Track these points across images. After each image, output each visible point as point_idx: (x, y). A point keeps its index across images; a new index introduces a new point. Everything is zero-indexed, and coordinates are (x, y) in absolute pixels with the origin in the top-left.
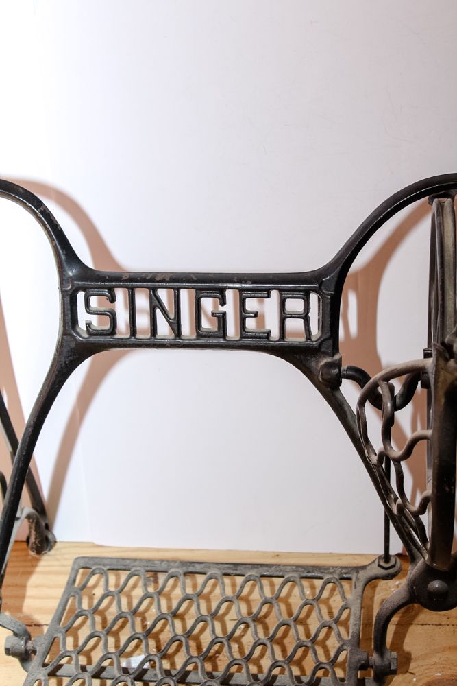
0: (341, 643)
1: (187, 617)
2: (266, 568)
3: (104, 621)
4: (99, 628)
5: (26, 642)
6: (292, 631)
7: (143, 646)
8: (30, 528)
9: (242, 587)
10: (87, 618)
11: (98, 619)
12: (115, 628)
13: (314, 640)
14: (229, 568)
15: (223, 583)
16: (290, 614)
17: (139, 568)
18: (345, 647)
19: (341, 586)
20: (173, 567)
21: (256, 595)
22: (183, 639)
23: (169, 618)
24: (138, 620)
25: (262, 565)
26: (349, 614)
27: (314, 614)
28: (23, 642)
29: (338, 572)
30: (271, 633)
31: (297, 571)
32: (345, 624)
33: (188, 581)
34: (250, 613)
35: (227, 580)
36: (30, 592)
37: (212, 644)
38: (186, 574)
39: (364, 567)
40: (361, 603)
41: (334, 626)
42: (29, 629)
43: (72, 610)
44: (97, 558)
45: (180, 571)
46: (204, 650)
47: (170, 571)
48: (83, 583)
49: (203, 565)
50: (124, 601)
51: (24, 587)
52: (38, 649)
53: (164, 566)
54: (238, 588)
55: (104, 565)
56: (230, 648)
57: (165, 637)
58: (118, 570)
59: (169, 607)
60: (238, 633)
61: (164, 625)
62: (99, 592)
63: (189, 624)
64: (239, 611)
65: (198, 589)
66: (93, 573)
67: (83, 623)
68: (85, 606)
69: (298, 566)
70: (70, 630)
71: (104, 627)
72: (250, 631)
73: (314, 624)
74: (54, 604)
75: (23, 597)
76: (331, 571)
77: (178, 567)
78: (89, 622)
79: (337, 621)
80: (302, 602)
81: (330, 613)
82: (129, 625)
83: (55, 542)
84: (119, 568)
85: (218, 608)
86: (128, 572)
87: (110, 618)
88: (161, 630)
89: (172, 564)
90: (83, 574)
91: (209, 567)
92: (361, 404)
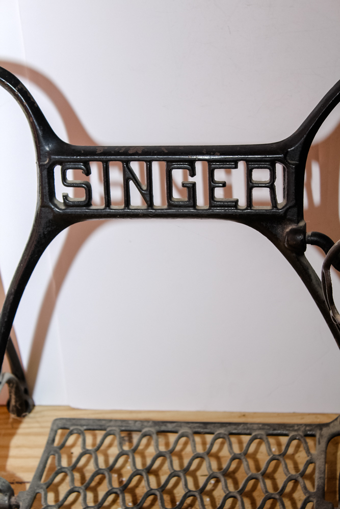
0: (307, 495)
1: (160, 473)
2: (234, 427)
3: (83, 478)
4: (78, 484)
5: (10, 498)
6: (260, 486)
7: (120, 500)
8: (10, 392)
9: (212, 444)
10: (66, 475)
11: (77, 476)
12: (93, 484)
13: (282, 493)
14: (199, 427)
15: (194, 441)
16: (258, 468)
17: (114, 428)
18: (311, 499)
19: (306, 443)
20: (146, 427)
21: (225, 453)
22: (158, 493)
23: (144, 474)
24: (115, 476)
25: (230, 424)
26: (314, 469)
27: (281, 469)
28: (6, 498)
29: (302, 429)
30: (241, 486)
31: (263, 429)
32: (311, 477)
33: (162, 440)
34: (220, 468)
35: (198, 439)
36: (13, 452)
37: (185, 497)
38: (160, 432)
39: (327, 425)
40: (326, 458)
41: (300, 479)
42: (13, 486)
43: (51, 469)
44: (74, 419)
45: (153, 430)
46: (178, 503)
47: (144, 430)
48: (62, 442)
49: (174, 424)
50: (101, 459)
51: (7, 447)
52: (21, 504)
53: (138, 425)
54: (208, 446)
55: (82, 425)
56: (202, 501)
57: (141, 491)
58: (94, 430)
59: (144, 464)
60: (209, 487)
61: (140, 481)
62: (77, 451)
63: (163, 479)
64: (210, 466)
65: (171, 447)
66: (71, 433)
67: (63, 480)
68: (64, 463)
69: (264, 424)
70: (51, 486)
71: (82, 483)
72: (221, 486)
73: (281, 478)
74: (35, 463)
75: (6, 457)
76: (296, 428)
77: (151, 427)
78: (68, 479)
79: (303, 475)
80: (268, 458)
81: (296, 468)
82: (106, 481)
83: (34, 406)
84: (95, 427)
85: (190, 464)
86: (103, 432)
87: (88, 475)
88: (137, 486)
89: (145, 424)
90: (62, 435)
91: (181, 426)
92: (326, 267)
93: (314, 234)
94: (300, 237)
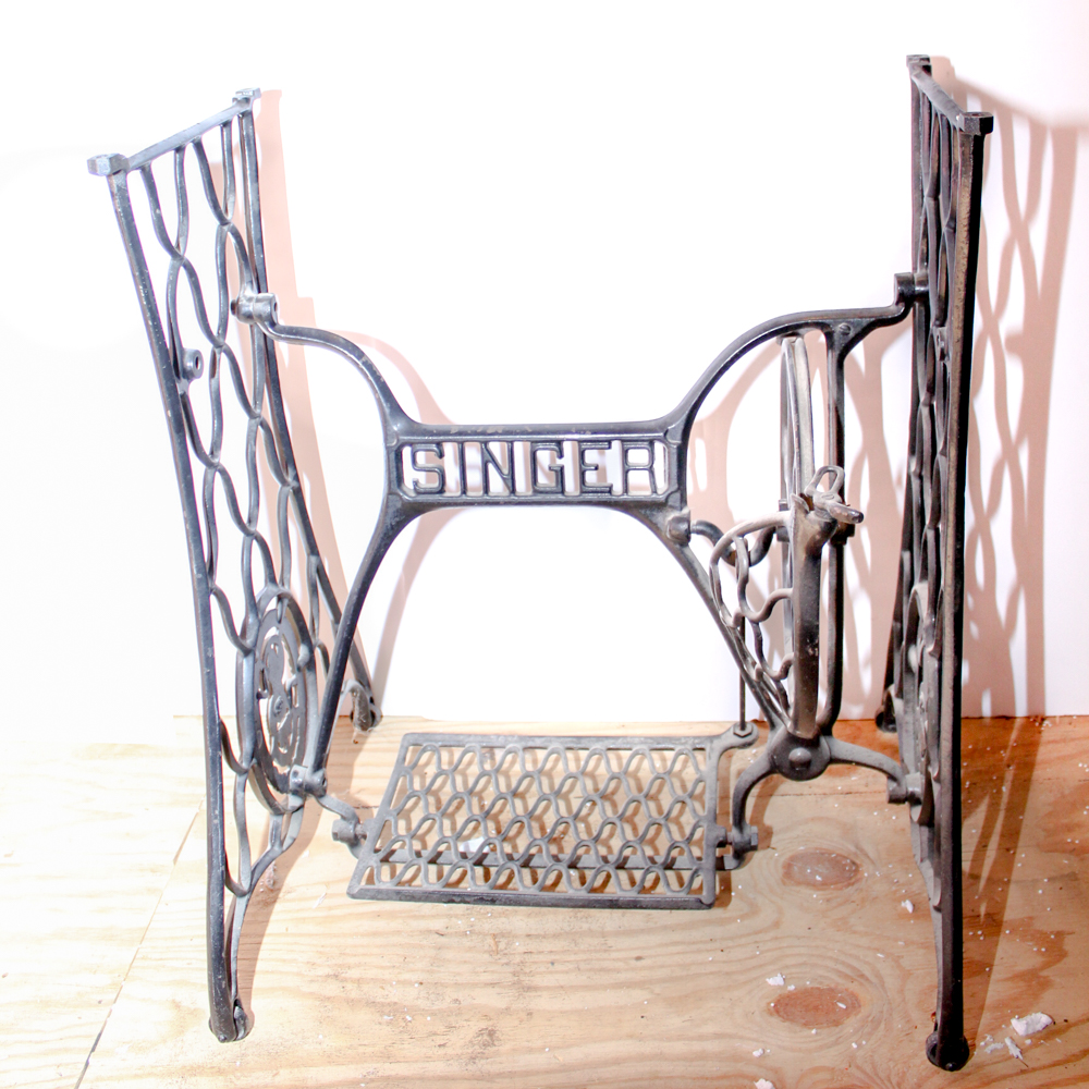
0: (697, 819)
1: (527, 796)
2: (612, 741)
3: (438, 801)
4: (432, 809)
5: (355, 827)
6: (643, 809)
7: (481, 828)
8: (354, 703)
9: (587, 762)
10: (419, 798)
11: (431, 800)
12: (451, 809)
13: (667, 817)
14: (572, 742)
15: (566, 758)
16: (640, 789)
17: (473, 744)
18: (701, 823)
19: (695, 758)
20: (510, 742)
21: (602, 770)
22: (525, 820)
23: (509, 798)
24: (475, 800)
25: (607, 737)
26: (704, 787)
27: (666, 789)
28: (351, 827)
29: (690, 742)
30: (620, 811)
31: (646, 743)
32: (700, 798)
33: (528, 756)
34: (596, 790)
35: (570, 755)
36: (357, 771)
37: (557, 824)
38: (526, 749)
39: (718, 736)
40: (717, 773)
41: (688, 801)
42: (358, 812)
43: (403, 791)
44: (427, 734)
45: (519, 746)
46: (548, 831)
47: (509, 746)
48: (414, 760)
49: (543, 739)
50: (459, 779)
51: (350, 766)
52: (368, 834)
53: (501, 741)
54: (582, 763)
55: (436, 741)
56: (576, 828)
57: (505, 818)
58: (451, 746)
59: (508, 785)
60: (584, 812)
61: (504, 805)
62: (431, 770)
63: (531, 803)
64: (585, 788)
65: (539, 765)
66: (424, 751)
67: (416, 804)
68: (417, 786)
69: (646, 738)
70: (402, 813)
71: (438, 808)
72: (597, 809)
73: (666, 800)
74: (384, 784)
75: (350, 777)
76: (683, 741)
77: (516, 742)
78: (422, 803)
79: (691, 796)
80: (652, 776)
81: (684, 787)
82: (465, 806)
83: (382, 716)
84: (452, 743)
85: (562, 785)
86: (462, 749)
87: (445, 798)
88: (501, 811)
89: (510, 739)
90: (414, 751)
91: (550, 741)
92: (715, 561)
93: (700, 523)
94: (684, 527)
